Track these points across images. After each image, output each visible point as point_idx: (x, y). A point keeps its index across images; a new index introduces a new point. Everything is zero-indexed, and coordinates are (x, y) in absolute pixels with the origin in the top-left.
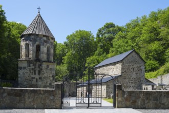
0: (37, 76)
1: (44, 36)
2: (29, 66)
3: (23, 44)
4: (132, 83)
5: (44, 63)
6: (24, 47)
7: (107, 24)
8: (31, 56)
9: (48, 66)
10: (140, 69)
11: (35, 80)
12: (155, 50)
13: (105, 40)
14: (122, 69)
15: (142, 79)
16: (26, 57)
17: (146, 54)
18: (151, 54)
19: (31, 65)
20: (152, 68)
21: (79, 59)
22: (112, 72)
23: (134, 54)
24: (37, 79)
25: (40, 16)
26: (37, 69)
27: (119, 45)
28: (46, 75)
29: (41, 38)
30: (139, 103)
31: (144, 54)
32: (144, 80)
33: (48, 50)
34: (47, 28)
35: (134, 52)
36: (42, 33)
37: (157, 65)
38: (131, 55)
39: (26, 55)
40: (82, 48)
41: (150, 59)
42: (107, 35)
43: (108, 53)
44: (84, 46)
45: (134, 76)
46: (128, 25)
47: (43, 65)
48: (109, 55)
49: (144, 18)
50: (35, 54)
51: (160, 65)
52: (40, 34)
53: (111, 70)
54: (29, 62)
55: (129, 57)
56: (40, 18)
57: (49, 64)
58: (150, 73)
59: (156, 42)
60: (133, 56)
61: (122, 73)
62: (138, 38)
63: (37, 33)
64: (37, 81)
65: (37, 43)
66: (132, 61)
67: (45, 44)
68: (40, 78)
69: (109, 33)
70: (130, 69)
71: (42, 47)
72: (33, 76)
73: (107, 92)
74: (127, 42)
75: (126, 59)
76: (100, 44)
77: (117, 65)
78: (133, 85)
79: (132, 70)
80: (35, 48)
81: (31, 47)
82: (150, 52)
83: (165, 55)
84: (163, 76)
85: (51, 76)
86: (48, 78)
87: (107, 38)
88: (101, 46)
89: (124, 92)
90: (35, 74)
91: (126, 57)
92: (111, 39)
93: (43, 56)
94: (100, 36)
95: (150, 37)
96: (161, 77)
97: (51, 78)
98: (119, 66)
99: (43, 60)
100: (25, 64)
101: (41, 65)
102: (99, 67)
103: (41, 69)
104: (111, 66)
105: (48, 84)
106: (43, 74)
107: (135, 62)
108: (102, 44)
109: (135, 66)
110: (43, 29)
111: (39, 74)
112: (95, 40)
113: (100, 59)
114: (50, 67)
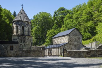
0: (23, 44)
1: (26, 22)
2: (19, 38)
3: (14, 26)
4: (74, 47)
5: (26, 37)
6: (15, 28)
7: (60, 8)
8: (19, 33)
9: (29, 38)
10: (79, 39)
11: (22, 46)
12: (90, 26)
13: (59, 19)
14: (69, 39)
15: (80, 45)
16: (16, 33)
17: (84, 29)
18: (87, 29)
19: (20, 37)
20: (87, 38)
21: (42, 31)
22: (63, 41)
23: (76, 30)
24: (23, 45)
25: (23, 10)
26: (23, 40)
27: (68, 23)
28: (27, 43)
29: (24, 23)
30: (73, 55)
31: (83, 29)
32: (82, 46)
33: (28, 29)
34: (27, 17)
35: (76, 29)
36: (25, 20)
37: (91, 36)
38: (74, 31)
39: (16, 32)
40: (44, 24)
41: (87, 32)
42: (60, 16)
43: (61, 27)
44: (45, 23)
45: (76, 43)
46: (74, 9)
47: (26, 38)
48: (62, 29)
49: (84, 4)
50: (21, 32)
51: (92, 36)
52: (24, 20)
53: (63, 40)
54: (19, 36)
55: (73, 32)
56: (23, 11)
57: (29, 37)
58: (86, 41)
59: (90, 21)
60: (75, 32)
61: (69, 41)
62: (80, 19)
63: (22, 20)
64: (23, 46)
65: (23, 26)
66: (74, 35)
67: (27, 26)
68: (24, 45)
69: (61, 14)
70: (73, 39)
71: (25, 28)
72: (21, 44)
73: (60, 52)
74: (73, 21)
75: (71, 33)
76: (56, 21)
77: (66, 37)
78: (75, 48)
79: (74, 40)
80: (21, 28)
81: (19, 28)
82: (87, 28)
83: (96, 30)
84: (92, 43)
85: (30, 43)
86: (29, 45)
87: (61, 18)
88: (56, 23)
89: (67, 51)
90: (22, 43)
91: (71, 32)
92: (63, 18)
93: (26, 33)
94: (56, 16)
95: (87, 18)
96: (91, 44)
97: (31, 45)
98: (67, 37)
99: (26, 35)
100: (17, 37)
101: (25, 38)
102: (56, 38)
103: (25, 40)
104: (62, 37)
105: (29, 48)
106: (26, 43)
107: (76, 35)
108: (57, 22)
109: (76, 37)
110: (25, 18)
111: (24, 42)
112: (52, 18)
113: (55, 32)
114: (30, 39)
